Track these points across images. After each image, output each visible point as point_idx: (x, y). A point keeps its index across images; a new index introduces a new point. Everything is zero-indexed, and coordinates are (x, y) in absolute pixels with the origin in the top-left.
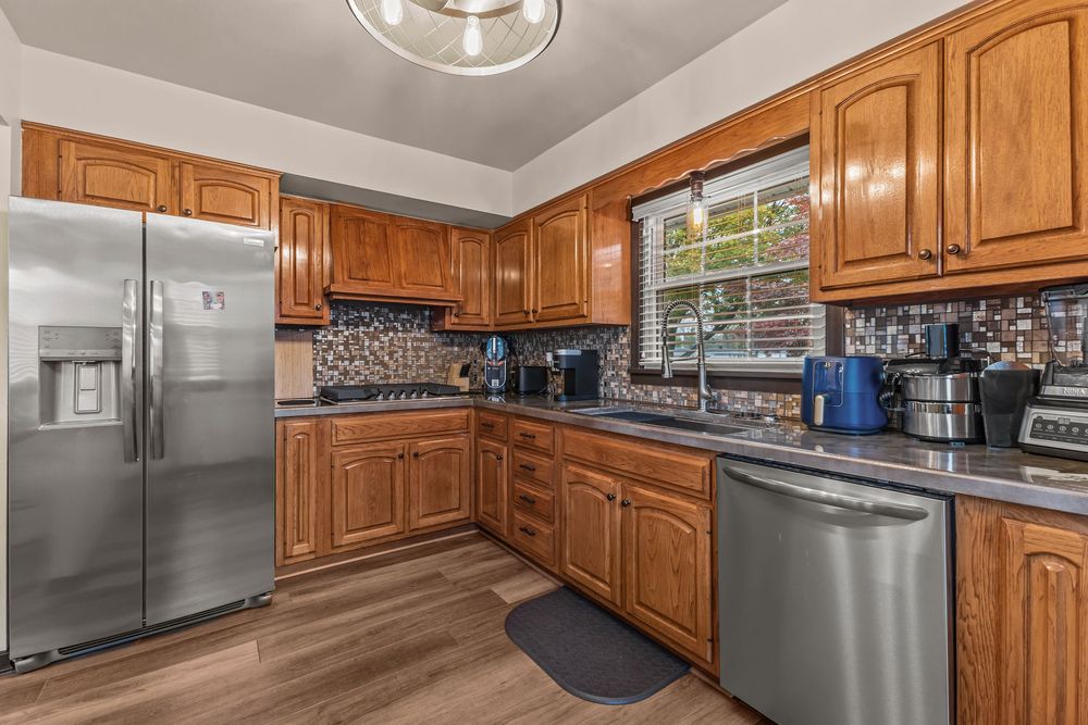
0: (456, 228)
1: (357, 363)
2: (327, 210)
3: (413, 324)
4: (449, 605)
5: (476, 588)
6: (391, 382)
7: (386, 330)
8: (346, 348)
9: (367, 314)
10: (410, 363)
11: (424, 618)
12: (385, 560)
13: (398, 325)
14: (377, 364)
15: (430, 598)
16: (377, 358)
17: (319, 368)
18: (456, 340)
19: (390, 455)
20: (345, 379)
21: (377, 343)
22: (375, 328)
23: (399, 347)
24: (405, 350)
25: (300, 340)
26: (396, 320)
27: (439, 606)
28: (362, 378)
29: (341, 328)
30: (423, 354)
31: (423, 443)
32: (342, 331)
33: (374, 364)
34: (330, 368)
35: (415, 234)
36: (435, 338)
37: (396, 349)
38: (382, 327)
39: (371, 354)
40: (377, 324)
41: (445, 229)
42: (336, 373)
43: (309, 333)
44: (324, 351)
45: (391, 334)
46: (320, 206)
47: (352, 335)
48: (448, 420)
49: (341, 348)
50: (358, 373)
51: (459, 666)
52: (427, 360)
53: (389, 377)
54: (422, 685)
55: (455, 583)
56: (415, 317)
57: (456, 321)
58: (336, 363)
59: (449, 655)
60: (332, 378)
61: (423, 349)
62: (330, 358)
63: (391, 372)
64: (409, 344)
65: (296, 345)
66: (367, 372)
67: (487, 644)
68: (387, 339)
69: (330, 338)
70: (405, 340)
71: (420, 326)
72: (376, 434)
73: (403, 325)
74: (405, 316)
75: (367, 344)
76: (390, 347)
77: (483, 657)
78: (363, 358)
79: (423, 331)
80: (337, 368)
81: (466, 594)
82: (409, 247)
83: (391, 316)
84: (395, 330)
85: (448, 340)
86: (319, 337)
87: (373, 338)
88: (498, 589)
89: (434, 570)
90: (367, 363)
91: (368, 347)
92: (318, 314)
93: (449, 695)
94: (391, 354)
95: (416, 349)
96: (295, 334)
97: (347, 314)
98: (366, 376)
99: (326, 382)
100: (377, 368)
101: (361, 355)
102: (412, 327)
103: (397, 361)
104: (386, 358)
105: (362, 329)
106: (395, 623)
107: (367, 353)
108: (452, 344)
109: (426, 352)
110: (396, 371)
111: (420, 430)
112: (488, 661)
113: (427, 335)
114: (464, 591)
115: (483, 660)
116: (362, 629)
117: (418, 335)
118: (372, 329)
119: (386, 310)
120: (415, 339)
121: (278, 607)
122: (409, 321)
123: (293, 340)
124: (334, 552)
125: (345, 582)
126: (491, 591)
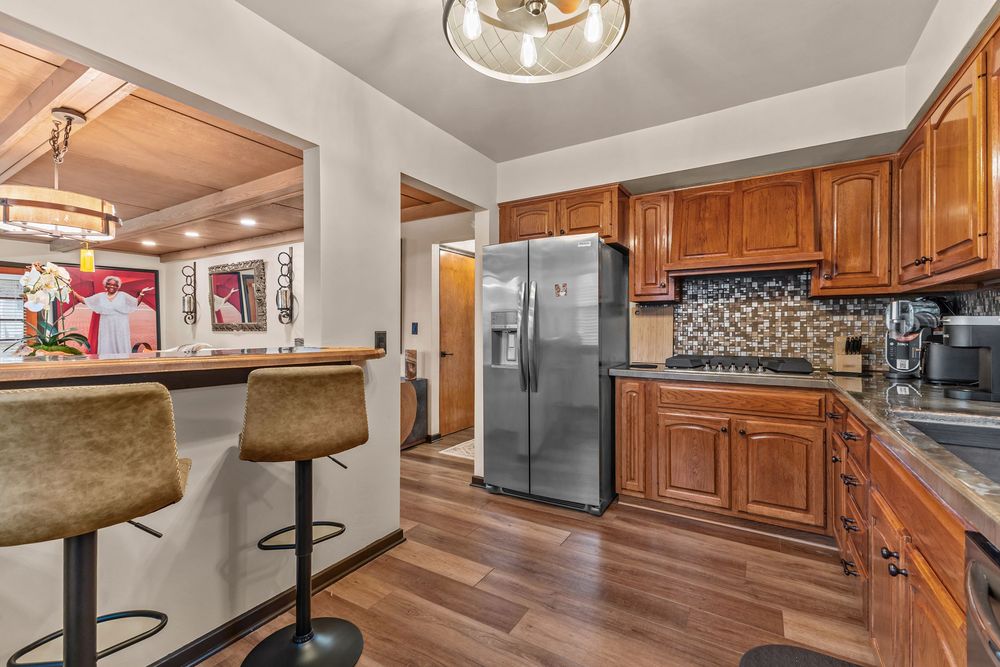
0: (825, 170)
1: (716, 334)
2: (672, 198)
3: (783, 291)
4: (717, 595)
5: (766, 600)
6: (755, 354)
7: (749, 301)
8: (705, 320)
9: (727, 286)
10: (779, 335)
11: (682, 589)
12: (707, 529)
13: (764, 295)
14: (738, 336)
15: (708, 579)
16: (737, 329)
17: (680, 338)
18: (850, 307)
19: (714, 426)
20: (704, 349)
21: (738, 315)
22: (736, 299)
23: (765, 318)
24: (773, 321)
25: (663, 314)
26: (761, 288)
27: (708, 590)
28: (722, 349)
29: (700, 301)
30: (797, 324)
31: (753, 423)
32: (701, 305)
33: (734, 335)
34: (690, 339)
35: (765, 195)
36: (815, 305)
37: (760, 320)
38: (744, 298)
39: (731, 325)
40: (738, 295)
41: (811, 176)
42: (696, 343)
43: (671, 308)
44: (684, 323)
45: (755, 304)
46: (666, 197)
47: (712, 308)
48: (789, 402)
49: (700, 320)
50: (717, 344)
51: (663, 643)
52: (804, 331)
53: (752, 349)
54: (621, 631)
55: (748, 582)
56: (786, 283)
57: (828, 284)
58: (695, 334)
59: (668, 630)
60: (691, 348)
61: (798, 319)
62: (690, 329)
63: (755, 345)
64: (778, 314)
65: (660, 319)
66: (727, 344)
67: (709, 648)
68: (749, 309)
69: (690, 311)
70: (773, 310)
71: (793, 294)
72: (698, 403)
73: (770, 294)
74: (773, 284)
75: (727, 315)
76: (753, 318)
77: (692, 655)
78: (721, 329)
79: (797, 298)
80: (696, 338)
81: (747, 598)
82: (756, 211)
83: (755, 285)
84: (760, 299)
85: (837, 308)
86: (680, 311)
87: (733, 309)
88: (788, 616)
89: (742, 561)
90: (727, 334)
91: (728, 319)
92: (664, 291)
93: (630, 655)
94: (755, 326)
95: (788, 320)
96: (660, 310)
97: (706, 287)
98: (725, 347)
99: (687, 351)
100: (738, 339)
101: (720, 327)
102: (782, 295)
103: (762, 332)
104: (749, 329)
105: (721, 300)
106: (657, 577)
107: (727, 324)
108: (843, 311)
109: (802, 323)
110: (761, 342)
111: (749, 407)
112: (692, 662)
113: (804, 303)
114: (749, 594)
115: (688, 656)
116: (629, 566)
117: (791, 304)
118: (732, 300)
119: (749, 280)
120: (786, 308)
121: (605, 521)
122: (779, 289)
123: (657, 315)
124: (660, 500)
125: (658, 528)
126: (781, 614)
